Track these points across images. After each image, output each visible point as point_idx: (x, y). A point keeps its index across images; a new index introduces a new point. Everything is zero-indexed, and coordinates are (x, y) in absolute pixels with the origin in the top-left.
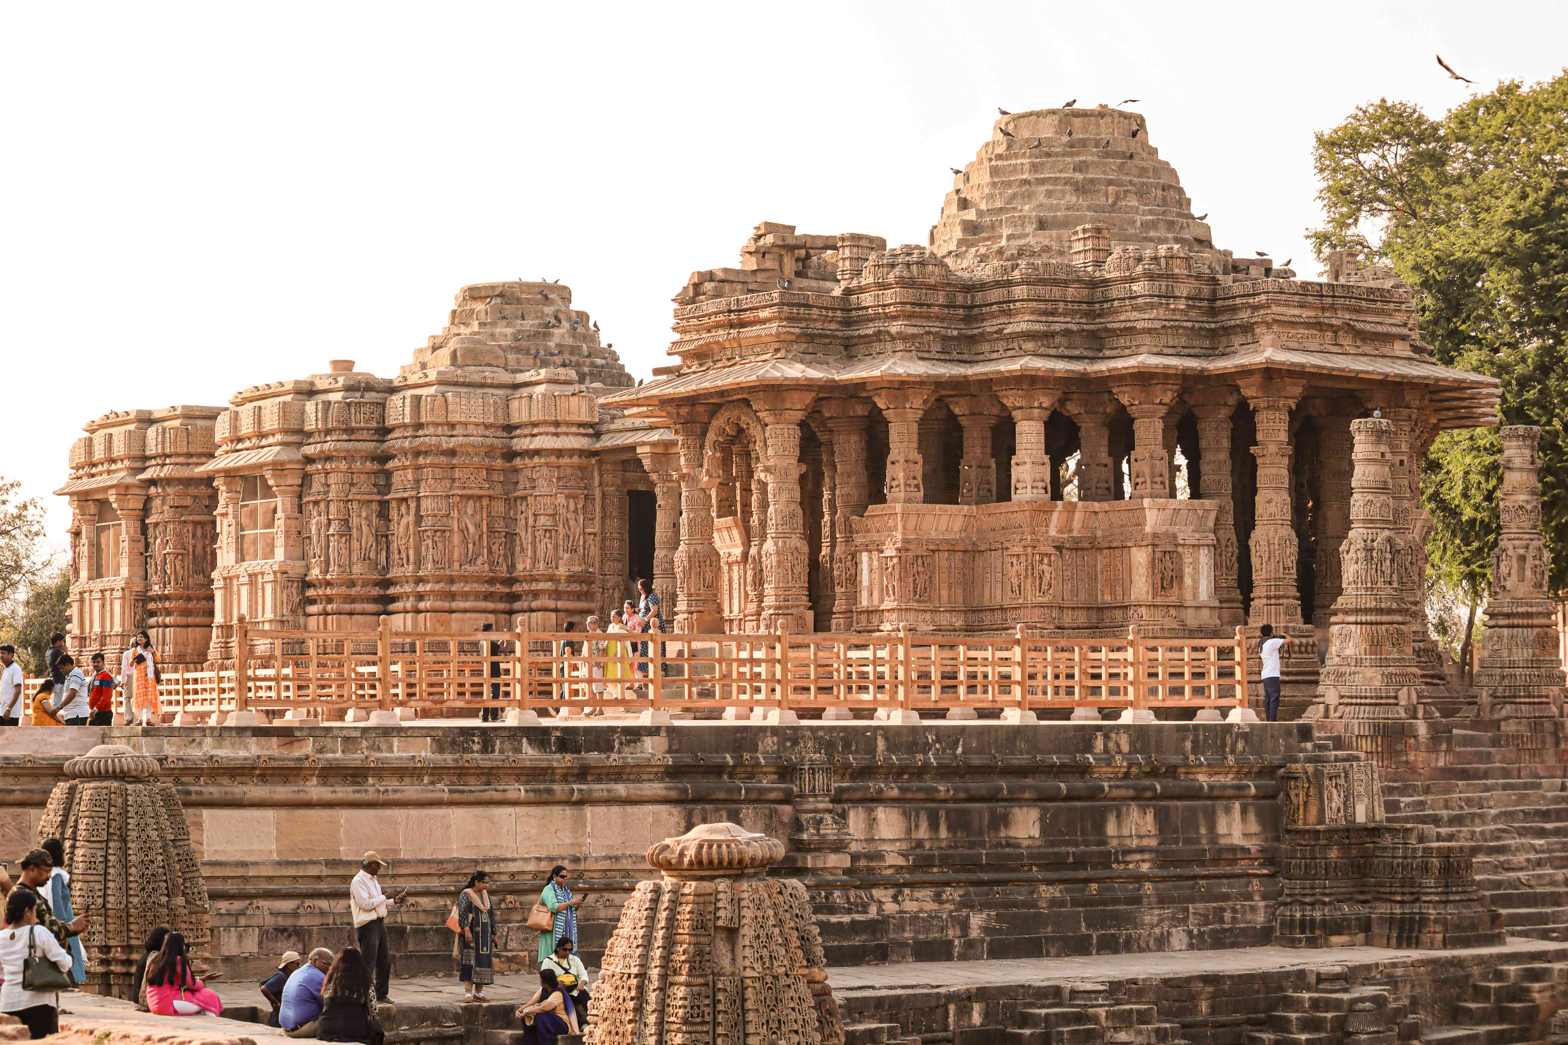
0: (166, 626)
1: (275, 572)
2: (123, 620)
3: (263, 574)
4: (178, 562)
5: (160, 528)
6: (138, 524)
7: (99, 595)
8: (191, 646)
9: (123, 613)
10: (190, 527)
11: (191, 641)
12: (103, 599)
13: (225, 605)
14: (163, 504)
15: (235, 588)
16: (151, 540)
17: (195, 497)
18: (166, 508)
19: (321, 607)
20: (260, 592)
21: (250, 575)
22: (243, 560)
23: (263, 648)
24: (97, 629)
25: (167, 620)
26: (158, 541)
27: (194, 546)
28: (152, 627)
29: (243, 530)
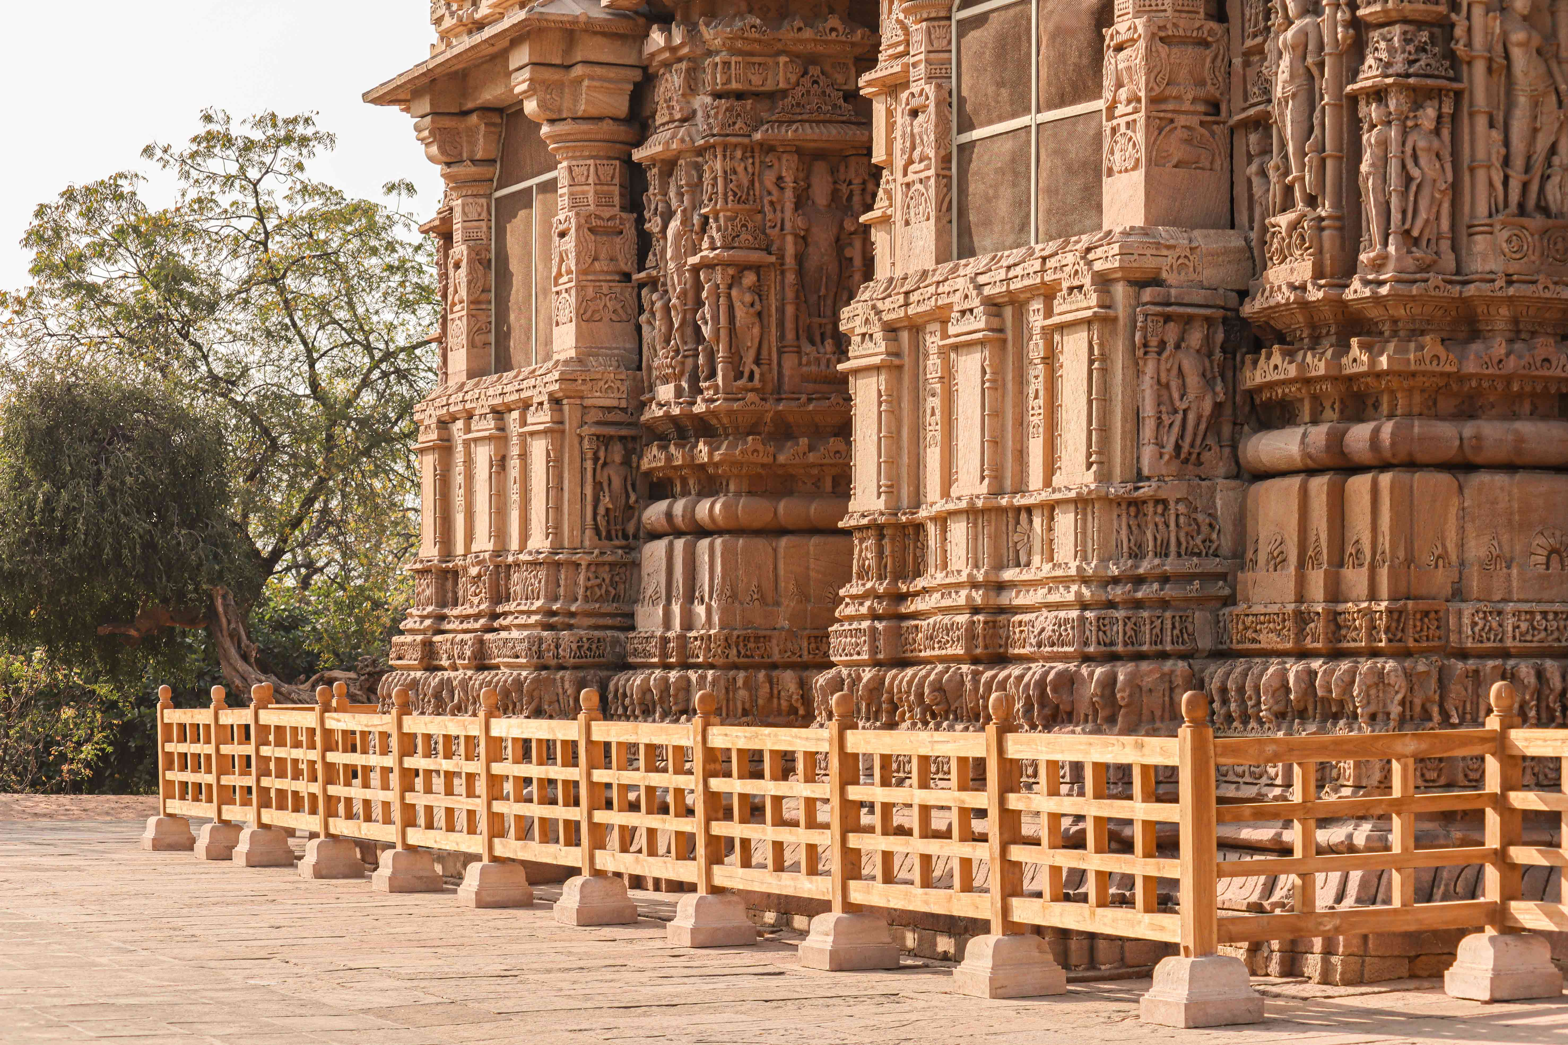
0: (701, 532)
1: (1103, 281)
2: (555, 508)
3: (1048, 293)
4: (741, 298)
5: (681, 177)
6: (613, 170)
7: (485, 426)
8: (789, 604)
9: (555, 487)
10: (788, 168)
11: (787, 585)
12: (500, 437)
13: (895, 437)
14: (691, 88)
15: (933, 365)
16: (653, 225)
17: (806, 61)
18: (701, 101)
19: (1318, 434)
20: (1037, 374)
21: (993, 306)
22: (967, 251)
23: (1045, 621)
24: (483, 543)
25: (703, 508)
26: (674, 225)
27: (803, 239)
28: (655, 536)
29: (965, 125)
